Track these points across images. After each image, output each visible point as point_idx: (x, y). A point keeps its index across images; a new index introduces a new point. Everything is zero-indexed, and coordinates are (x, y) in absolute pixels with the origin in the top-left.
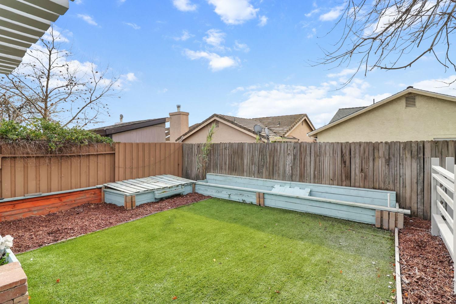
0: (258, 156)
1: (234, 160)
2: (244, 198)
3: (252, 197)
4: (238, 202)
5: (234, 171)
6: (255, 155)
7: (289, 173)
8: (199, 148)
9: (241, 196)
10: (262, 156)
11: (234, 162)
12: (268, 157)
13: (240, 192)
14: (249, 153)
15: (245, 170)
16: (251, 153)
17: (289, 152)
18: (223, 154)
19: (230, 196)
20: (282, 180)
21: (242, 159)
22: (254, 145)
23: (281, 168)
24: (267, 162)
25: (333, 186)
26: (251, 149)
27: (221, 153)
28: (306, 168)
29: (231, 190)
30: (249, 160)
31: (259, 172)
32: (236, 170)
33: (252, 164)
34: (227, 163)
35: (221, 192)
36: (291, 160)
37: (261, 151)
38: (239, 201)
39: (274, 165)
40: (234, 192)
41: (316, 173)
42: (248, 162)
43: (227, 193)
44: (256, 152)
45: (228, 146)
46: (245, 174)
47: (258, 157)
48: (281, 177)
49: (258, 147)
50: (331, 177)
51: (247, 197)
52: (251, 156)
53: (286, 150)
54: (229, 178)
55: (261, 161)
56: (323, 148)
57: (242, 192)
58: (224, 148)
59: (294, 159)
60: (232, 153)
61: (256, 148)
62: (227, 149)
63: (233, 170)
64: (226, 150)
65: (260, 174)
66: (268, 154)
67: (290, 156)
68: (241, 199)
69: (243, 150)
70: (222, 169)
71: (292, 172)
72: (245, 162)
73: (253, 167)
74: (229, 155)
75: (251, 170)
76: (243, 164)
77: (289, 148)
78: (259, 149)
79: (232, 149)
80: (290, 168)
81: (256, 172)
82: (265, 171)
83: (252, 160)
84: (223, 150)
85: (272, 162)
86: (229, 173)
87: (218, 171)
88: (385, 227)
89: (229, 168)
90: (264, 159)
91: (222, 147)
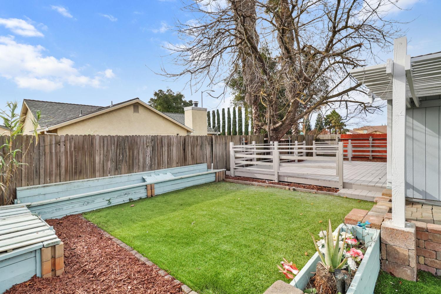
0: (116, 149)
1: (76, 160)
2: (130, 197)
3: (140, 192)
4: (123, 204)
5: (78, 175)
6: (111, 150)
7: (149, 163)
9: (126, 195)
10: (120, 150)
11: (76, 163)
12: (127, 150)
13: (123, 191)
14: (102, 147)
15: (96, 169)
16: (105, 148)
17: (148, 144)
18: (54, 151)
19: (110, 201)
20: (142, 172)
21: (92, 155)
23: (141, 160)
24: (126, 156)
25: (182, 167)
26: (106, 142)
27: (48, 150)
28: (161, 157)
29: (110, 194)
30: (102, 156)
31: (116, 169)
32: (80, 172)
33: (107, 161)
34: (63, 164)
35: (94, 202)
36: (150, 152)
37: (118, 145)
38: (123, 202)
40: (115, 195)
41: (168, 159)
43: (103, 199)
44: (113, 146)
46: (97, 174)
47: (115, 151)
48: (141, 168)
49: (115, 140)
50: (177, 161)
51: (134, 194)
52: (106, 150)
53: (145, 142)
54: (75, 184)
55: (119, 155)
56: (172, 140)
57: (127, 191)
58: (54, 142)
59: (153, 150)
60: (73, 149)
61: (113, 142)
62: (62, 144)
63: (76, 173)
64: (59, 145)
65: (119, 170)
66: (127, 148)
67: (149, 148)
68: (126, 199)
69: (92, 144)
70: (51, 175)
71: (151, 162)
72: (97, 159)
73: (109, 163)
74: (66, 152)
75: (105, 168)
76: (94, 162)
77: (147, 141)
78: (116, 143)
79: (73, 144)
80: (149, 159)
81: (113, 169)
82: (124, 167)
83: (106, 156)
84: (54, 146)
85: (131, 155)
86: (68, 178)
87: (42, 180)
88: (220, 180)
89: (66, 171)
90: (122, 154)
91: (51, 141)
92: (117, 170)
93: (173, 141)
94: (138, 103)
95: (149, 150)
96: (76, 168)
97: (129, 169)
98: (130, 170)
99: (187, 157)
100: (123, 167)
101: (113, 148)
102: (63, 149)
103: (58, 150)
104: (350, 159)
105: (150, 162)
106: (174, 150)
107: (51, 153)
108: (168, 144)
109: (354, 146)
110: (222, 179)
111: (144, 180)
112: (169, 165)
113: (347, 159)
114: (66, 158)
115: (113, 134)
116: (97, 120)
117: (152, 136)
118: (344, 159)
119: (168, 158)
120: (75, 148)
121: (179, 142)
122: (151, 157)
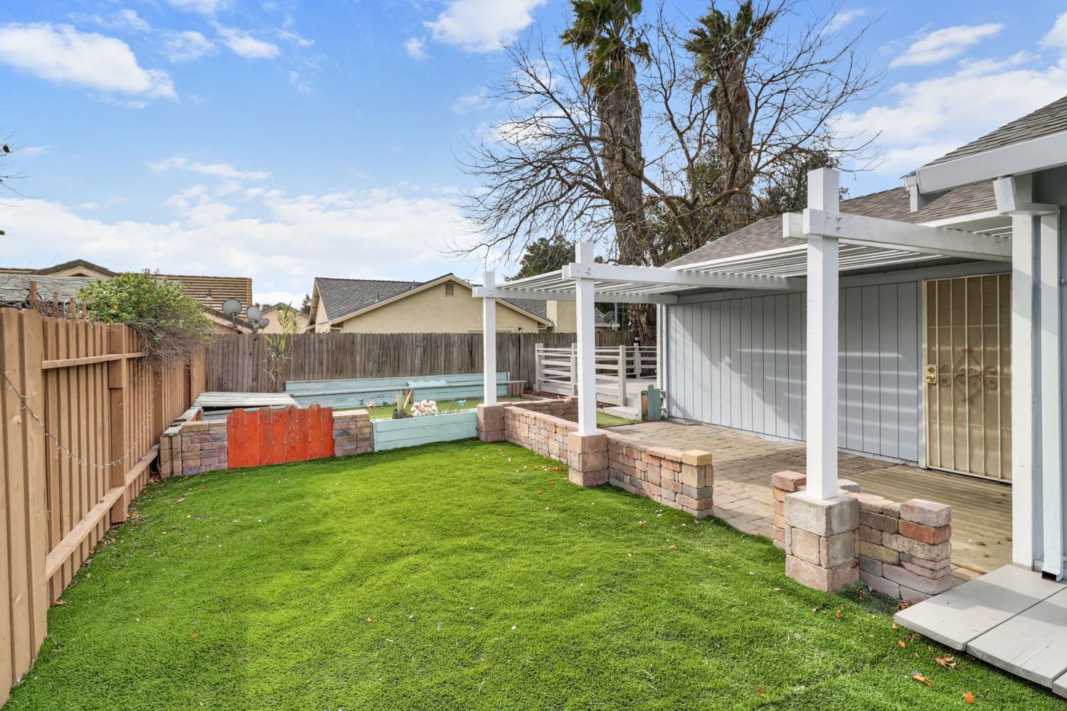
0: (378, 349)
1: (337, 359)
2: (386, 401)
5: (338, 374)
6: (374, 349)
7: (418, 369)
8: (256, 343)
9: (381, 398)
10: (383, 350)
11: (337, 361)
12: (392, 351)
14: (363, 347)
15: (357, 370)
16: (367, 347)
17: (418, 344)
19: (363, 402)
21: (353, 355)
22: (371, 336)
23: (409, 362)
24: (391, 357)
25: (464, 375)
26: (367, 341)
27: (312, 348)
28: (436, 361)
29: (363, 394)
30: (363, 356)
31: (379, 371)
32: (341, 371)
33: (369, 361)
34: (325, 362)
35: (346, 400)
36: (421, 353)
37: (382, 344)
38: (377, 405)
39: (401, 359)
40: (369, 396)
41: (446, 364)
42: (363, 359)
43: (356, 399)
44: (375, 345)
45: (325, 338)
46: (358, 375)
47: (378, 351)
48: (409, 372)
50: (460, 367)
52: (367, 350)
53: (414, 341)
54: (334, 383)
55: (383, 356)
57: (380, 393)
58: (317, 340)
59: (424, 351)
60: (334, 347)
61: (375, 340)
63: (337, 372)
64: (322, 343)
65: (382, 372)
66: (392, 348)
67: (419, 349)
68: (380, 402)
69: (353, 343)
70: (314, 372)
71: (422, 365)
72: (358, 358)
73: (371, 364)
74: (328, 351)
75: (366, 369)
76: (355, 361)
77: (418, 339)
78: (379, 342)
79: (334, 342)
80: (420, 362)
81: (375, 371)
82: (388, 368)
83: (368, 356)
84: (317, 345)
85: (397, 356)
86: (329, 377)
87: (306, 377)
88: (514, 395)
89: (328, 369)
90: (386, 354)
91: (314, 339)
92: (380, 373)
93: (454, 340)
94: (450, 281)
95: (419, 351)
96: (337, 368)
97: (393, 372)
98: (396, 373)
99: (474, 362)
100: (387, 370)
101: (375, 347)
102: (325, 347)
103: (321, 348)
104: (638, 376)
105: (420, 365)
106: (455, 352)
107: (314, 350)
108: (446, 345)
109: (643, 355)
110: (518, 393)
111: (408, 385)
112: (448, 370)
113: (634, 377)
114: (328, 356)
115: (375, 332)
116: (393, 308)
117: (424, 334)
118: (628, 377)
119: (445, 362)
120: (336, 346)
121: (462, 342)
122: (421, 360)
